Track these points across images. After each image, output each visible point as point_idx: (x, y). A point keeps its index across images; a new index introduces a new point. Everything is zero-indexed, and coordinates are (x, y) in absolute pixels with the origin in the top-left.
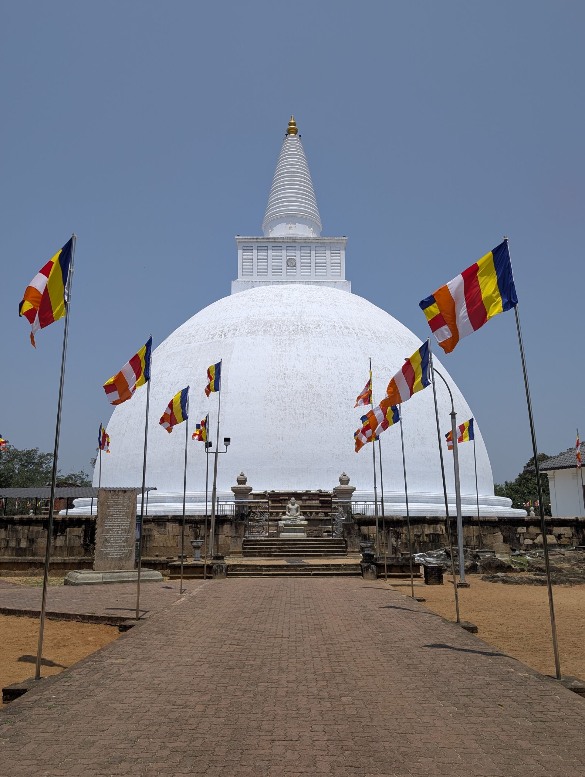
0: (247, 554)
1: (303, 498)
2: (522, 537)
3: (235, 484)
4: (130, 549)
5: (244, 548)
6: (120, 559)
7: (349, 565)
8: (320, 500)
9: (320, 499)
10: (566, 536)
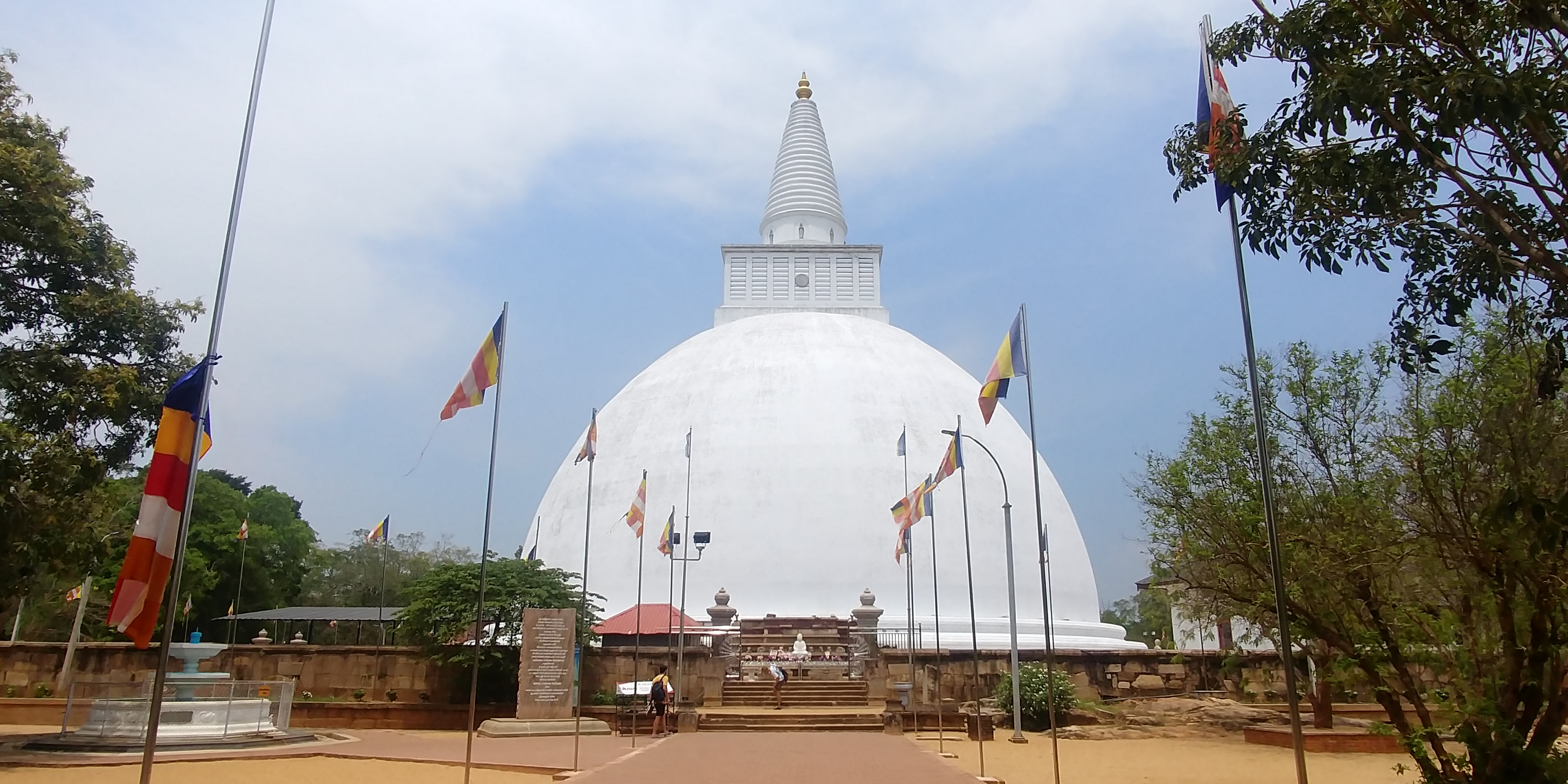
0: (726, 701)
1: (814, 626)
2: (1115, 680)
3: (713, 605)
4: (567, 690)
5: (724, 694)
6: (552, 703)
7: (868, 716)
8: (838, 629)
9: (839, 627)
10: (1177, 677)
